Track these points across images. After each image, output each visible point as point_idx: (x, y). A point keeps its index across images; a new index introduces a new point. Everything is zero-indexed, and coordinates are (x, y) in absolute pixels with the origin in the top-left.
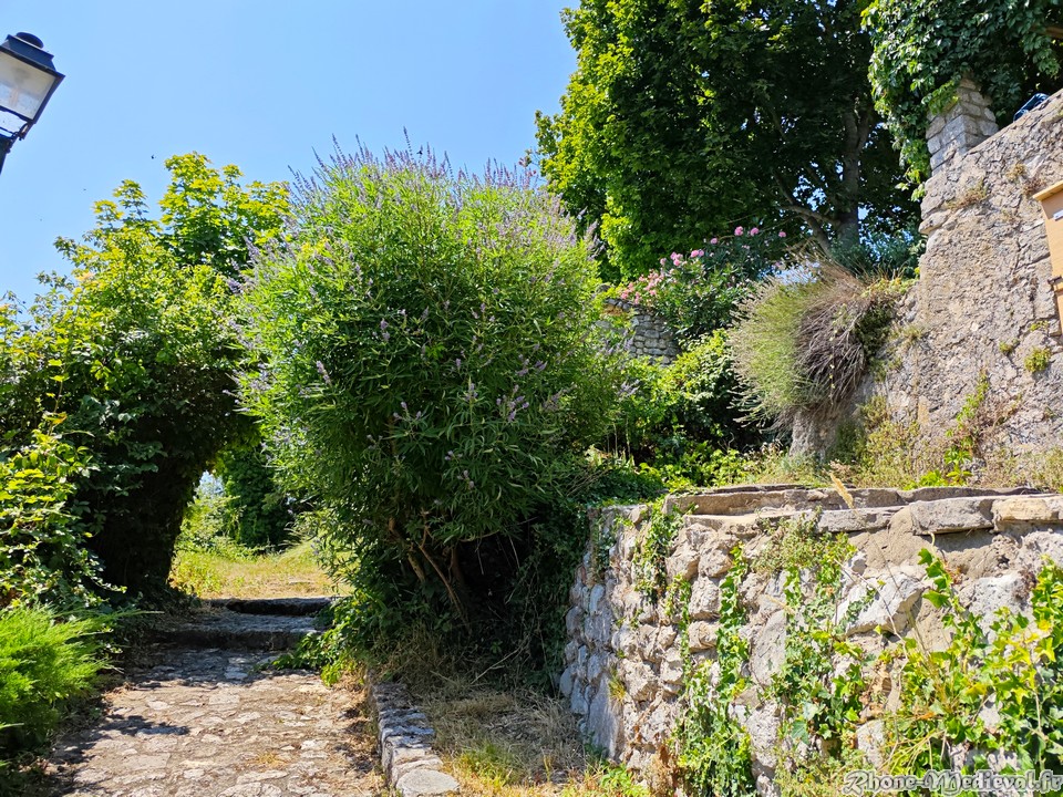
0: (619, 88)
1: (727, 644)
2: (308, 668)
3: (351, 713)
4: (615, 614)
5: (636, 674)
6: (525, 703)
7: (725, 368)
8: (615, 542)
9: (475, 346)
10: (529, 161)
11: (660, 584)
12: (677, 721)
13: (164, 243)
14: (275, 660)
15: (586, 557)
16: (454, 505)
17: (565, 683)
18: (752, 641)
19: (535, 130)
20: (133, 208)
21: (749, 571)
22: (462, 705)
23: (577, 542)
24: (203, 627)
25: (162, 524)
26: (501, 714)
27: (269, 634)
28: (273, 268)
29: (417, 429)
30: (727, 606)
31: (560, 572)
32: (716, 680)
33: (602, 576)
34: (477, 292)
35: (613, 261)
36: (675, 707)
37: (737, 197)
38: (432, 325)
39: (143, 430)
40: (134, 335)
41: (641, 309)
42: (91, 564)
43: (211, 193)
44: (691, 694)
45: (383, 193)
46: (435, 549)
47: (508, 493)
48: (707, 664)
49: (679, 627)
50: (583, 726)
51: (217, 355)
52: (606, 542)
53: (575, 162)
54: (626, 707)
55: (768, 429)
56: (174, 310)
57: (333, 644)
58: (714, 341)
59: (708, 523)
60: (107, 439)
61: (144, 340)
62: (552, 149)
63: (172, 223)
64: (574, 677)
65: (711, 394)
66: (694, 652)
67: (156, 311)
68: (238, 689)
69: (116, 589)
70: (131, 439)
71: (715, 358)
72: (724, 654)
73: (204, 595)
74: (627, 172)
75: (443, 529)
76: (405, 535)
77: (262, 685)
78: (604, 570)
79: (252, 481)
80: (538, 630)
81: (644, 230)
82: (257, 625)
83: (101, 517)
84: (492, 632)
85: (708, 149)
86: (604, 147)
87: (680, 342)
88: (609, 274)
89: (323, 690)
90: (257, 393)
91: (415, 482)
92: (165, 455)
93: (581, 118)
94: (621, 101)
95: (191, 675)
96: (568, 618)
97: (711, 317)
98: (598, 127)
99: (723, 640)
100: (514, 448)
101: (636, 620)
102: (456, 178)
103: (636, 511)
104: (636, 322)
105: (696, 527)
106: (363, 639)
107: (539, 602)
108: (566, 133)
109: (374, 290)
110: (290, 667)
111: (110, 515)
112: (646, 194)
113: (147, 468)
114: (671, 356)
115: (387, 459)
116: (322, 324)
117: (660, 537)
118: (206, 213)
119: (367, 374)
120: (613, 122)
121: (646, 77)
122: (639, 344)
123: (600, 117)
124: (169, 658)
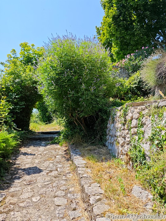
0: (115, 18)
1: (139, 132)
2: (57, 143)
3: (65, 151)
4: (116, 129)
5: (121, 141)
6: (99, 148)
7: (140, 79)
8: (116, 115)
9: (84, 76)
10: (95, 38)
11: (125, 122)
12: (129, 148)
13: (21, 61)
14: (50, 142)
15: (110, 119)
16: (82, 109)
17: (107, 144)
18: (144, 131)
19: (96, 30)
20: (14, 55)
21: (144, 117)
22: (86, 148)
23: (108, 116)
24: (36, 137)
25: (27, 118)
26: (94, 150)
27: (49, 137)
28: (42, 63)
29: (73, 94)
30: (139, 124)
31: (105, 122)
32: (137, 139)
33: (113, 122)
34: (84, 65)
35: (115, 58)
36: (129, 146)
37: (142, 40)
38: (75, 72)
39: (21, 99)
40: (17, 80)
41: (121, 68)
42: (14, 125)
43: (29, 50)
44: (132, 143)
45: (63, 45)
46: (79, 119)
47: (93, 107)
48: (135, 137)
49: (129, 130)
50: (111, 152)
51: (33, 83)
52: (114, 115)
53: (105, 37)
54: (119, 147)
55: (150, 91)
56: (24, 75)
57: (61, 139)
58: (137, 74)
59: (135, 108)
60: (14, 101)
61: (19, 81)
62: (100, 34)
63: (22, 57)
64: (109, 143)
65: (137, 85)
66: (133, 134)
67: (21, 75)
68: (44, 147)
69: (19, 129)
70: (19, 101)
71: (138, 77)
72: (139, 134)
73: (36, 131)
74: (117, 37)
75: (80, 114)
76: (73, 117)
77: (48, 147)
78: (113, 121)
79: (44, 110)
80: (101, 134)
81: (121, 50)
82: (47, 136)
83: (15, 116)
84: (92, 135)
85: (135, 30)
86: (111, 32)
87: (130, 74)
88: (113, 61)
89: (60, 147)
90: (42, 90)
91: (74, 105)
92: (26, 104)
93: (106, 26)
94: (114, 21)
95: (35, 145)
96: (107, 131)
97: (136, 68)
98: (110, 27)
99: (138, 131)
100: (93, 97)
101: (120, 129)
102: (78, 40)
103: (120, 108)
104: (120, 71)
105: (132, 109)
106: (66, 137)
107: (101, 128)
108: (103, 30)
109: (62, 66)
110: (53, 143)
111: (17, 116)
112: (121, 42)
113: (22, 107)
114: (128, 78)
115: (68, 101)
116: (53, 74)
117: (125, 112)
118: (29, 55)
119: (63, 84)
120: (113, 26)
121: (120, 15)
122: (121, 76)
123: (110, 25)
124: (31, 142)
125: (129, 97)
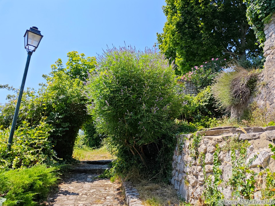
0: (179, 25)
1: (216, 171)
2: (107, 178)
3: (118, 189)
4: (185, 163)
5: (192, 179)
6: (162, 186)
7: (211, 96)
8: (184, 144)
9: (144, 95)
10: (155, 46)
11: (197, 155)
12: (203, 191)
13: (67, 74)
14: (99, 176)
15: (176, 148)
16: (141, 135)
17: (173, 181)
18: (223, 169)
19: (157, 37)
20: (60, 66)
21: (221, 151)
22: (146, 187)
23: (174, 144)
24: (81, 168)
25: (70, 142)
26: (156, 189)
27: (97, 169)
28: (94, 78)
29: (131, 117)
30: (215, 160)
31: (170, 152)
32: (213, 180)
33: (181, 153)
34: (144, 81)
35: (179, 70)
36: (203, 187)
37: (211, 50)
38: (133, 90)
39: (65, 120)
40: (62, 97)
41: (187, 82)
42: (54, 153)
43: (78, 61)
44: (207, 184)
45: (120, 58)
46: (137, 147)
47: (155, 132)
48: (211, 176)
49: (202, 166)
50: (178, 192)
51: (81, 100)
52: (182, 144)
53: (167, 45)
54: (189, 187)
55: (224, 112)
56: (71, 90)
57: (113, 172)
58: (208, 89)
59: (209, 138)
60: (56, 122)
61: (64, 98)
62: (161, 42)
63: (69, 69)
64: (175, 180)
65: (208, 103)
66: (207, 173)
67: (66, 91)
68: (90, 184)
69: (60, 159)
70: (62, 122)
71: (208, 93)
72: (215, 173)
73: (81, 160)
74: (181, 46)
75: (139, 142)
76: (129, 144)
77: (96, 183)
78: (181, 151)
79: (91, 131)
80: (165, 167)
81: (187, 61)
82: (94, 167)
83: (56, 142)
84: (153, 168)
85: (203, 39)
86: (175, 40)
87: (198, 90)
88: (178, 73)
89: (111, 183)
90: (91, 109)
91: (131, 130)
92: (70, 126)
93: (168, 33)
94: (179, 28)
95: (79, 180)
96: (173, 164)
97: (206, 83)
98: (173, 35)
99: (215, 169)
100: (156, 120)
101: (191, 164)
102: (137, 52)
103: (189, 135)
104: (186, 85)
105: (206, 139)
106: (120, 170)
107: (165, 160)
108: (165, 38)
109: (119, 82)
110: (102, 178)
111: (58, 141)
112: (187, 52)
113: (66, 129)
114: (196, 94)
115: (124, 124)
116: (106, 91)
117: (196, 142)
118: (77, 66)
119: (118, 103)
120: (177, 34)
121: (185, 21)
122: (187, 91)
123: (174, 33)
124: (73, 176)
125: (198, 117)
